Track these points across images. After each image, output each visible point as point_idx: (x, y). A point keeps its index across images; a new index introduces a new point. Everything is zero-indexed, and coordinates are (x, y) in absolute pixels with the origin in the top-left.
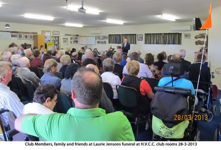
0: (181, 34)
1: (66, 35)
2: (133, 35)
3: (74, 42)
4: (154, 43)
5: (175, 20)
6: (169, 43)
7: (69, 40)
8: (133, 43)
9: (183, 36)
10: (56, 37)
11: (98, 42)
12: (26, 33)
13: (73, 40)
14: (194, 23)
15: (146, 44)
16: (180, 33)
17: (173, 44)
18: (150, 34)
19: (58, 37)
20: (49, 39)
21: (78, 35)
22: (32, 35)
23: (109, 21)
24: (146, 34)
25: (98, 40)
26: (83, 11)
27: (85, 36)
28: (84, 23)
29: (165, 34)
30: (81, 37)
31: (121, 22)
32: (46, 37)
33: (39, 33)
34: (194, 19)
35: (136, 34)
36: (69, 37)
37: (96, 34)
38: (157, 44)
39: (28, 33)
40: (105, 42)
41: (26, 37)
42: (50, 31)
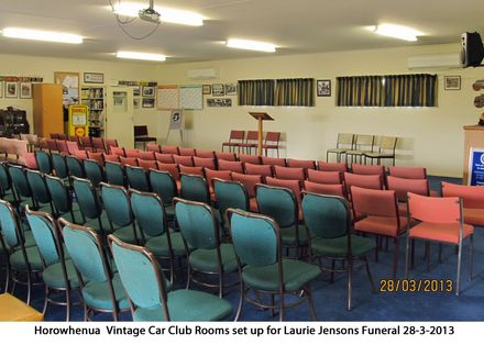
0: (435, 77)
1: (120, 83)
2: (306, 80)
3: (145, 102)
4: (359, 104)
5: (416, 39)
6: (401, 104)
7: (131, 97)
8: (306, 105)
9: (441, 83)
10: (95, 90)
11: (210, 102)
12: (12, 79)
13: (140, 98)
14: (463, 45)
15: (339, 105)
16: (433, 74)
17: (413, 105)
18: (351, 78)
19: (101, 90)
20: (76, 97)
21: (155, 84)
22: (29, 85)
23: (235, 43)
24: (339, 79)
25: (211, 97)
26: (154, 17)
27: (175, 87)
28: (167, 51)
29: (390, 77)
30: (161, 88)
31: (269, 47)
32: (65, 91)
33: (48, 80)
34: (465, 35)
35: (311, 80)
36: (130, 90)
37: (204, 78)
38: (366, 104)
39: (17, 79)
40: (228, 103)
41: (12, 90)
42: (77, 74)
